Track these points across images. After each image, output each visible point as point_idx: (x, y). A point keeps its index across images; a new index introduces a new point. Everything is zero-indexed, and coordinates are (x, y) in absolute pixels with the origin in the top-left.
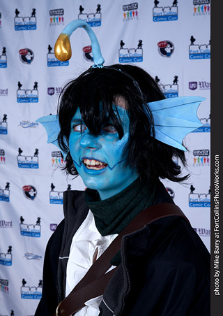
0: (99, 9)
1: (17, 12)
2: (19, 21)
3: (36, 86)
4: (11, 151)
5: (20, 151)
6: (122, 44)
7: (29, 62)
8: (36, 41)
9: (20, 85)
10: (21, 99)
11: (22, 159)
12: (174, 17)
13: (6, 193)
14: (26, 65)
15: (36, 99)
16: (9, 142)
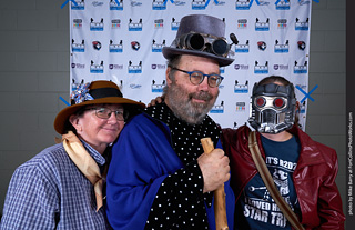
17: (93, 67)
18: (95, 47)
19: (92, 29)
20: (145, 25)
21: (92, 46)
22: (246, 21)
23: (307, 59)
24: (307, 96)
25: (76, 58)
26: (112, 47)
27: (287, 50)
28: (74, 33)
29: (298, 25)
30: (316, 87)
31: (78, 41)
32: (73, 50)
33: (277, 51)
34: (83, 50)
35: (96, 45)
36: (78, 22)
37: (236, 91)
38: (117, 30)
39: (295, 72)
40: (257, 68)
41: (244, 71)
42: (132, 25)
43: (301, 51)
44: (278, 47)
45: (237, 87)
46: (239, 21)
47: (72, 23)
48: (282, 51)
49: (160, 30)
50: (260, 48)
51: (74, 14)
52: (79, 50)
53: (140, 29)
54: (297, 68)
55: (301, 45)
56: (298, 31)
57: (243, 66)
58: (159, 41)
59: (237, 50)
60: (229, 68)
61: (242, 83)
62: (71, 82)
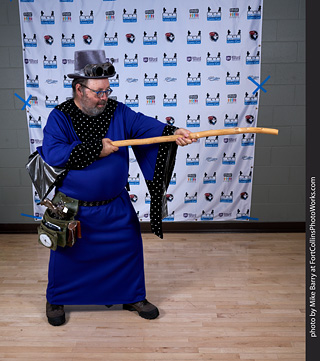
0: (92, 14)
1: (42, 13)
2: (44, 18)
3: (55, 58)
4: (42, 98)
5: (47, 98)
6: (106, 35)
7: (51, 44)
8: (54, 31)
9: (45, 58)
10: (46, 66)
12: (135, 20)
13: (39, 123)
14: (48, 45)
15: (55, 66)
16: (39, 92)
17: (46, 62)
18: (47, 42)
19: (43, 22)
20: (96, 18)
21: (44, 40)
22: (198, 10)
23: (260, 49)
24: (260, 87)
25: (29, 53)
26: (64, 41)
27: (239, 41)
28: (26, 28)
29: (250, 13)
30: (269, 77)
31: (30, 36)
32: (25, 44)
33: (229, 41)
34: (35, 45)
35: (48, 40)
36: (28, 15)
37: (189, 84)
38: (68, 24)
39: (248, 62)
40: (210, 60)
41: (196, 63)
42: (83, 18)
43: (253, 41)
44: (230, 37)
45: (190, 80)
46: (191, 11)
47: (22, 17)
48: (234, 41)
49: (112, 22)
50: (212, 38)
51: (23, 7)
52: (31, 45)
53: (92, 22)
54: (249, 58)
55: (253, 35)
56: (251, 20)
57: (195, 58)
58: (111, 35)
59: (189, 42)
60: (181, 60)
61: (194, 75)
62: (26, 78)
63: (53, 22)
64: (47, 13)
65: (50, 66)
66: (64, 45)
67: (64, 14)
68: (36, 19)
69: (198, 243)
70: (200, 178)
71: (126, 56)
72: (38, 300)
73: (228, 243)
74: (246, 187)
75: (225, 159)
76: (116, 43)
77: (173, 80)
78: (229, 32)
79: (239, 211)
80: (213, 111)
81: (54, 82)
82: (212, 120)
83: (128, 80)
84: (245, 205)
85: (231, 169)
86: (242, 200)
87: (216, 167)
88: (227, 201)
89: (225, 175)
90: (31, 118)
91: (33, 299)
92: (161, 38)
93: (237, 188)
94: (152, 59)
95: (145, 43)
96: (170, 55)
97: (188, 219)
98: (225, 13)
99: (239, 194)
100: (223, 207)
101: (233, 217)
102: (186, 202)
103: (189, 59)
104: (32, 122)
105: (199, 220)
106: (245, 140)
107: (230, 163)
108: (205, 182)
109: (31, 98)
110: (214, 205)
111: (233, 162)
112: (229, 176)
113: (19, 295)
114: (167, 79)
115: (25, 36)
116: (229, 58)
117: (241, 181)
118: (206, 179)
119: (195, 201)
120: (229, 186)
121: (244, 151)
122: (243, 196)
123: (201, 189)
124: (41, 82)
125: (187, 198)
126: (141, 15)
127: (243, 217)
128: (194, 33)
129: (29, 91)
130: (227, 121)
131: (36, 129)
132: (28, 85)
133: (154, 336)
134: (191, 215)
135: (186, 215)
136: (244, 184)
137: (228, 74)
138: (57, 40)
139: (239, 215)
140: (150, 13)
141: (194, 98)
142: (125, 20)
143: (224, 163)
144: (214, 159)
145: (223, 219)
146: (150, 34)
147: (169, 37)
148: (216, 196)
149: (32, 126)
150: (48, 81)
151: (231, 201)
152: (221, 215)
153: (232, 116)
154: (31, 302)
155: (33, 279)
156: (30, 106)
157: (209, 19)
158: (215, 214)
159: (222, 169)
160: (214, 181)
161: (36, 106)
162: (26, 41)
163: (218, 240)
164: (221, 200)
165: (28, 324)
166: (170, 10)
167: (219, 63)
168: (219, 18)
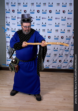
0: (27, 4)
1: (12, 3)
2: (12, 4)
3: (15, 17)
5: (12, 29)
6: (31, 10)
7: (14, 12)
8: (15, 8)
9: (12, 17)
10: (12, 19)
11: (12, 30)
12: (40, 6)
13: (9, 36)
14: (13, 13)
15: (15, 19)
16: (10, 27)
17: (12, 18)
18: (13, 12)
19: (12, 6)
20: (28, 5)
21: (12, 11)
22: (59, 4)
25: (7, 15)
26: (18, 12)
28: (7, 7)
31: (8, 10)
32: (6, 12)
33: (68, 13)
34: (9, 12)
35: (13, 11)
36: (8, 3)
37: (56, 26)
38: (20, 6)
40: (62, 19)
41: (58, 20)
42: (24, 5)
44: (69, 12)
45: (56, 25)
46: (57, 4)
47: (6, 4)
49: (33, 6)
50: (63, 12)
52: (8, 12)
53: (27, 6)
57: (58, 18)
58: (32, 10)
59: (56, 13)
60: (54, 19)
61: (57, 23)
62: (6, 22)
63: (15, 6)
64: (13, 3)
65: (14, 19)
66: (18, 13)
67: (18, 3)
68: (10, 5)
69: (56, 75)
70: (58, 55)
71: (37, 17)
72: (8, 92)
73: (66, 76)
74: (72, 59)
75: (66, 50)
76: (34, 13)
77: (51, 25)
78: (69, 11)
79: (69, 66)
80: (62, 35)
81: (14, 24)
82: (62, 38)
83: (37, 24)
84: (71, 64)
85: (67, 53)
86: (70, 63)
87: (63, 52)
88: (66, 63)
89: (66, 55)
90: (7, 35)
91: (6, 91)
92: (48, 12)
93: (69, 59)
94: (45, 18)
95: (43, 13)
96: (50, 17)
97: (54, 68)
98: (68, 5)
99: (69, 61)
100: (65, 65)
101: (67, 68)
102: (53, 62)
103: (56, 18)
104: (7, 36)
105: (57, 68)
106: (72, 44)
107: (67, 51)
108: (59, 57)
109: (7, 29)
110: (62, 64)
111: (68, 51)
112: (67, 55)
113: (2, 90)
114: (49, 24)
115: (6, 10)
116: (68, 19)
117: (70, 57)
118: (60, 56)
119: (56, 62)
120: (67, 58)
121: (72, 47)
122: (71, 61)
123: (58, 59)
124: (11, 24)
125: (54, 61)
126: (42, 5)
127: (70, 68)
128: (58, 10)
129: (7, 27)
130: (67, 38)
131: (8, 38)
132: (6, 25)
133: (44, 105)
134: (54, 67)
135: (53, 67)
136: (71, 58)
137: (68, 23)
138: (16, 11)
139: (69, 67)
140: (45, 4)
141: (57, 30)
142: (37, 6)
143: (65, 51)
144: (62, 50)
145: (64, 68)
146: (44, 10)
147: (50, 12)
148: (63, 61)
149: (7, 37)
150: (13, 24)
151: (67, 63)
152: (64, 67)
153: (68, 36)
154: (5, 92)
155: (6, 85)
156: (7, 31)
157: (63, 6)
158: (62, 66)
159: (65, 53)
160: (62, 56)
161: (9, 31)
162: (7, 11)
163: (63, 75)
164: (64, 62)
165: (5, 99)
166: (51, 3)
167: (65, 20)
168: (66, 6)
